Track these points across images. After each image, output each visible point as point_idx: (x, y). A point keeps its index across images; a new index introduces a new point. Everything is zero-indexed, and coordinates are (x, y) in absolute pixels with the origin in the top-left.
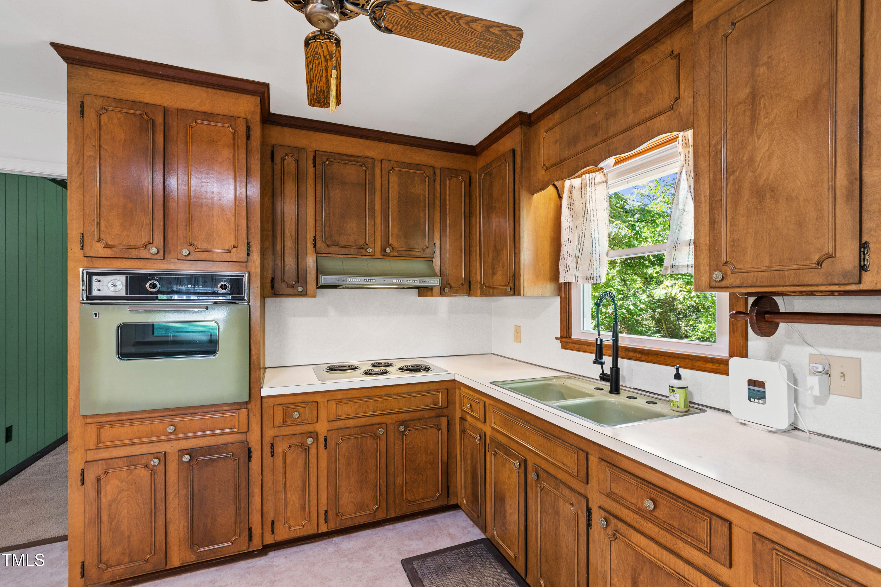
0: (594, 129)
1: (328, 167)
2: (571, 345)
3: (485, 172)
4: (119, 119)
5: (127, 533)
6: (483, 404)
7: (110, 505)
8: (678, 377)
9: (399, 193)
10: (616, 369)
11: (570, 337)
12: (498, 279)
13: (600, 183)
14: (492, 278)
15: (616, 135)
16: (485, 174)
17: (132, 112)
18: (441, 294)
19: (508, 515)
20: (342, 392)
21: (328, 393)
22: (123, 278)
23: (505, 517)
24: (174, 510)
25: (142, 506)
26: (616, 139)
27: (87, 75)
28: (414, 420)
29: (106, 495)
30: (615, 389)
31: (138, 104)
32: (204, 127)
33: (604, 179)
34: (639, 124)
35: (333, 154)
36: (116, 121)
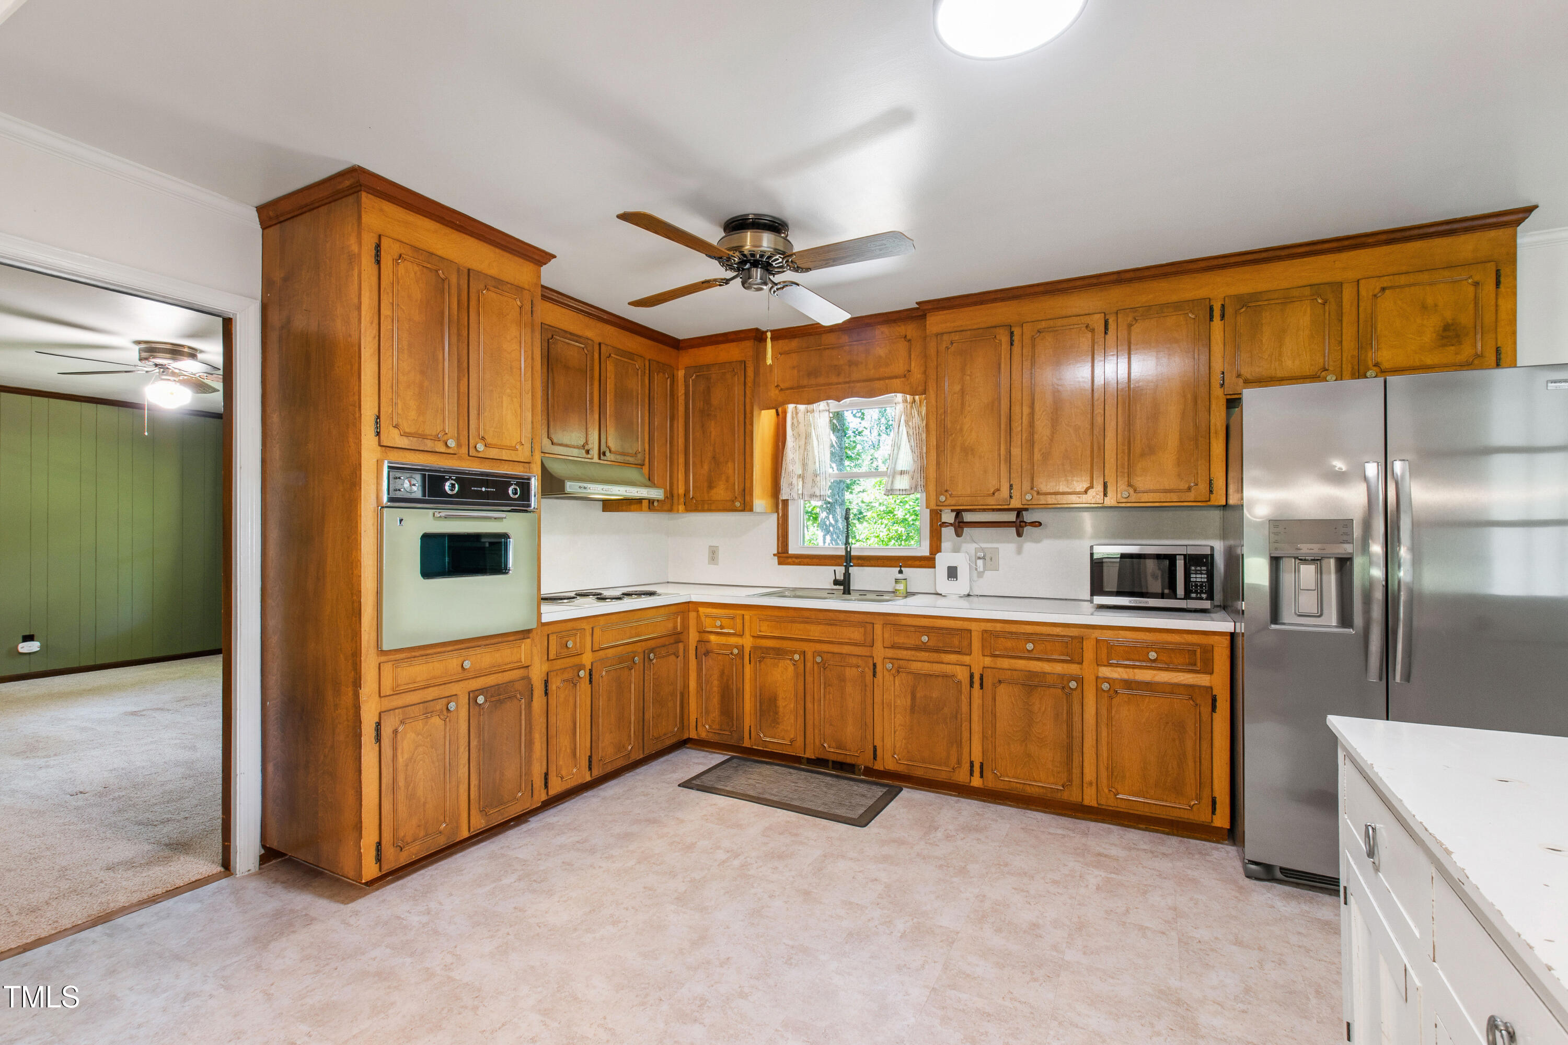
0: (837, 370)
1: (553, 346)
2: (790, 560)
3: (698, 374)
4: (415, 273)
5: (423, 800)
6: (741, 617)
7: (407, 766)
8: (901, 572)
9: (615, 385)
10: (847, 575)
11: (788, 553)
12: (720, 492)
13: (823, 411)
14: (708, 492)
15: (858, 381)
16: (697, 376)
17: (429, 266)
18: (649, 508)
19: (781, 709)
20: (604, 617)
21: (592, 619)
22: (418, 477)
23: (776, 713)
24: (464, 767)
25: (437, 764)
26: (858, 384)
27: (381, 210)
28: (659, 647)
29: (402, 753)
30: (847, 591)
31: (433, 256)
32: (494, 295)
33: (827, 408)
34: (879, 379)
35: (557, 330)
36: (412, 275)
